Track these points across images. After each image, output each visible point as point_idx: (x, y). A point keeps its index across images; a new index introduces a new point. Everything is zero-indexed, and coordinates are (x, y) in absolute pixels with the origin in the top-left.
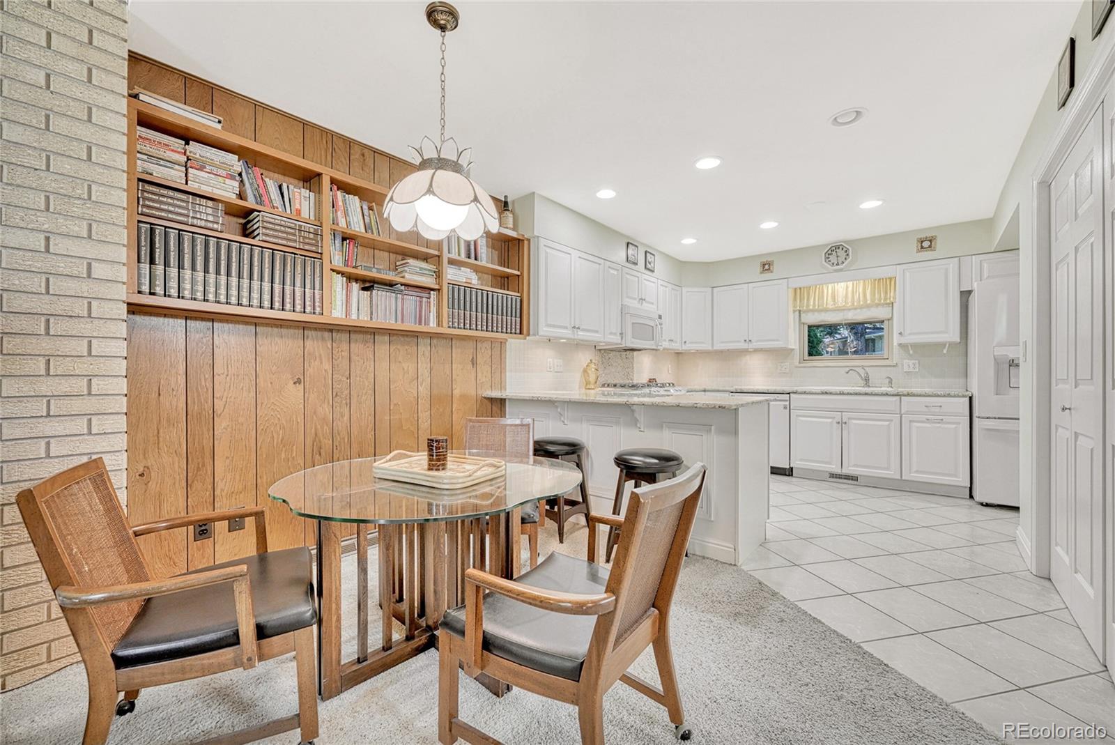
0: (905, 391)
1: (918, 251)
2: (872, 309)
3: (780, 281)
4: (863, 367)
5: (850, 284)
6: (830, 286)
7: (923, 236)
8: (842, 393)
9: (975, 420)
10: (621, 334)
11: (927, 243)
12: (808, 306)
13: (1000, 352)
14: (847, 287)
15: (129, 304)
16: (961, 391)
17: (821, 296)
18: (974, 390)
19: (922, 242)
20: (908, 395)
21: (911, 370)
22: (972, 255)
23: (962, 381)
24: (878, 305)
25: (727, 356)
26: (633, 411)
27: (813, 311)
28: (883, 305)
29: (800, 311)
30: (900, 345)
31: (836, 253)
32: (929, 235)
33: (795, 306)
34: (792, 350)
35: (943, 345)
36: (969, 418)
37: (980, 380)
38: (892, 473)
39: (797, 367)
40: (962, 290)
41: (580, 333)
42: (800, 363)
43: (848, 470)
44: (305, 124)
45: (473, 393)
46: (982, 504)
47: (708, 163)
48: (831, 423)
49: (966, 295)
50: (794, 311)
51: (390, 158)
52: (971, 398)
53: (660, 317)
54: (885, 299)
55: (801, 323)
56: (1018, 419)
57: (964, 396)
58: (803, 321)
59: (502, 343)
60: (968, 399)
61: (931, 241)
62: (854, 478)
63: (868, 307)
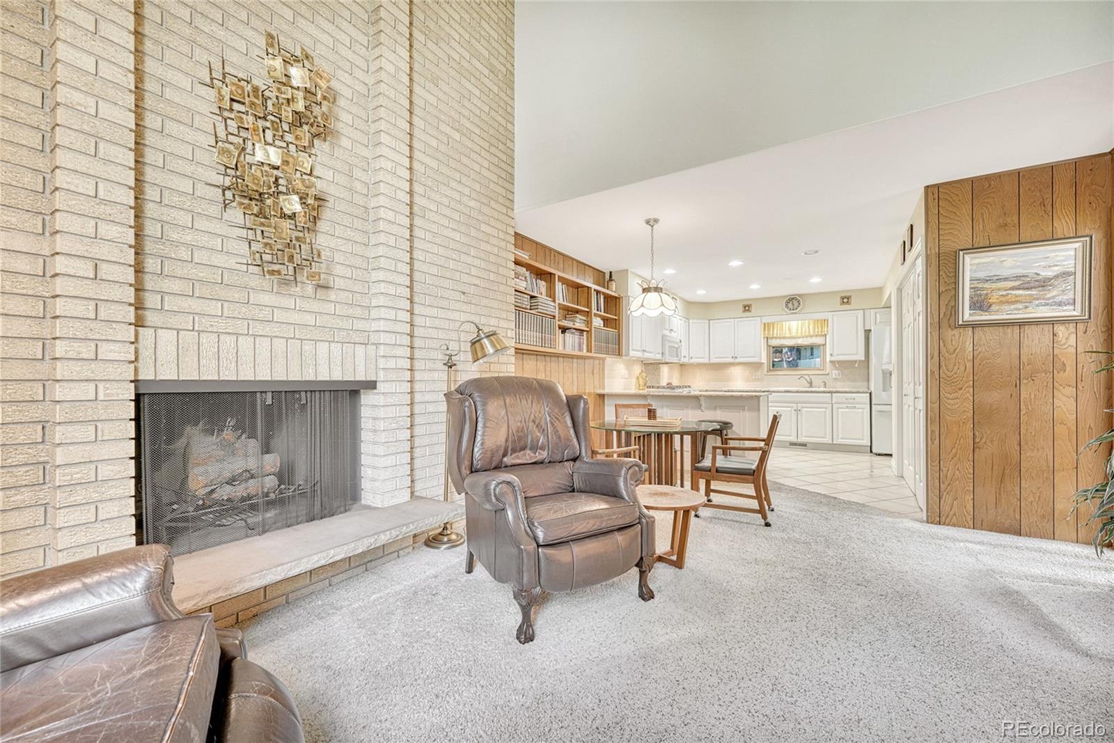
0: (834, 390)
1: (841, 304)
2: (814, 338)
3: (757, 318)
4: (808, 375)
5: (800, 322)
6: (787, 323)
7: (844, 295)
8: (797, 392)
9: (873, 406)
10: (662, 353)
11: (846, 300)
12: (773, 334)
13: (884, 367)
14: (798, 324)
15: (516, 349)
16: (866, 390)
17: (782, 329)
18: (872, 389)
19: (843, 299)
20: (836, 392)
21: (837, 377)
22: (871, 309)
23: (866, 384)
24: (817, 336)
25: (718, 367)
26: (699, 400)
27: (776, 338)
28: (820, 336)
29: (767, 338)
30: (831, 362)
31: (793, 302)
32: (848, 294)
33: (765, 335)
34: (763, 363)
35: (856, 361)
36: (869, 405)
37: (875, 384)
38: (828, 440)
39: (766, 375)
40: (866, 329)
41: (646, 354)
42: (768, 372)
43: (802, 440)
44: (537, 243)
45: (593, 391)
46: (876, 454)
47: (735, 263)
48: (791, 410)
49: (868, 332)
50: (764, 338)
51: (564, 255)
52: (870, 394)
53: (681, 342)
54: (822, 332)
55: (769, 346)
56: (891, 405)
57: (867, 393)
58: (769, 344)
59: (604, 360)
60: (869, 394)
61: (848, 299)
62: (804, 445)
63: (811, 336)
